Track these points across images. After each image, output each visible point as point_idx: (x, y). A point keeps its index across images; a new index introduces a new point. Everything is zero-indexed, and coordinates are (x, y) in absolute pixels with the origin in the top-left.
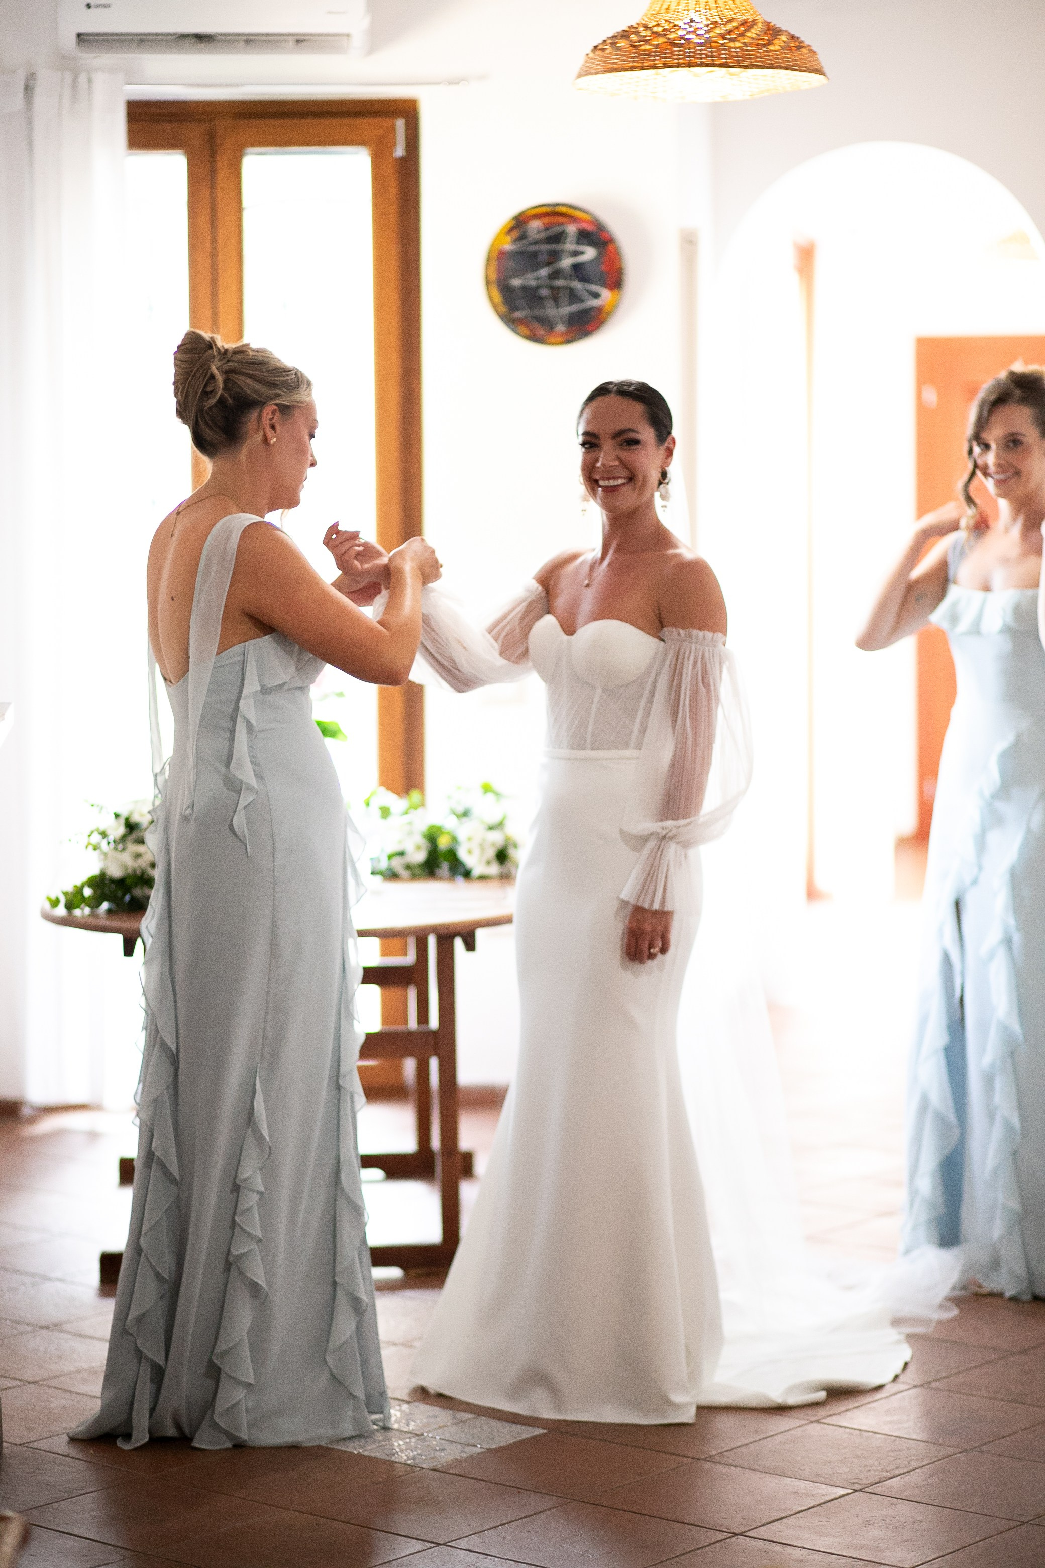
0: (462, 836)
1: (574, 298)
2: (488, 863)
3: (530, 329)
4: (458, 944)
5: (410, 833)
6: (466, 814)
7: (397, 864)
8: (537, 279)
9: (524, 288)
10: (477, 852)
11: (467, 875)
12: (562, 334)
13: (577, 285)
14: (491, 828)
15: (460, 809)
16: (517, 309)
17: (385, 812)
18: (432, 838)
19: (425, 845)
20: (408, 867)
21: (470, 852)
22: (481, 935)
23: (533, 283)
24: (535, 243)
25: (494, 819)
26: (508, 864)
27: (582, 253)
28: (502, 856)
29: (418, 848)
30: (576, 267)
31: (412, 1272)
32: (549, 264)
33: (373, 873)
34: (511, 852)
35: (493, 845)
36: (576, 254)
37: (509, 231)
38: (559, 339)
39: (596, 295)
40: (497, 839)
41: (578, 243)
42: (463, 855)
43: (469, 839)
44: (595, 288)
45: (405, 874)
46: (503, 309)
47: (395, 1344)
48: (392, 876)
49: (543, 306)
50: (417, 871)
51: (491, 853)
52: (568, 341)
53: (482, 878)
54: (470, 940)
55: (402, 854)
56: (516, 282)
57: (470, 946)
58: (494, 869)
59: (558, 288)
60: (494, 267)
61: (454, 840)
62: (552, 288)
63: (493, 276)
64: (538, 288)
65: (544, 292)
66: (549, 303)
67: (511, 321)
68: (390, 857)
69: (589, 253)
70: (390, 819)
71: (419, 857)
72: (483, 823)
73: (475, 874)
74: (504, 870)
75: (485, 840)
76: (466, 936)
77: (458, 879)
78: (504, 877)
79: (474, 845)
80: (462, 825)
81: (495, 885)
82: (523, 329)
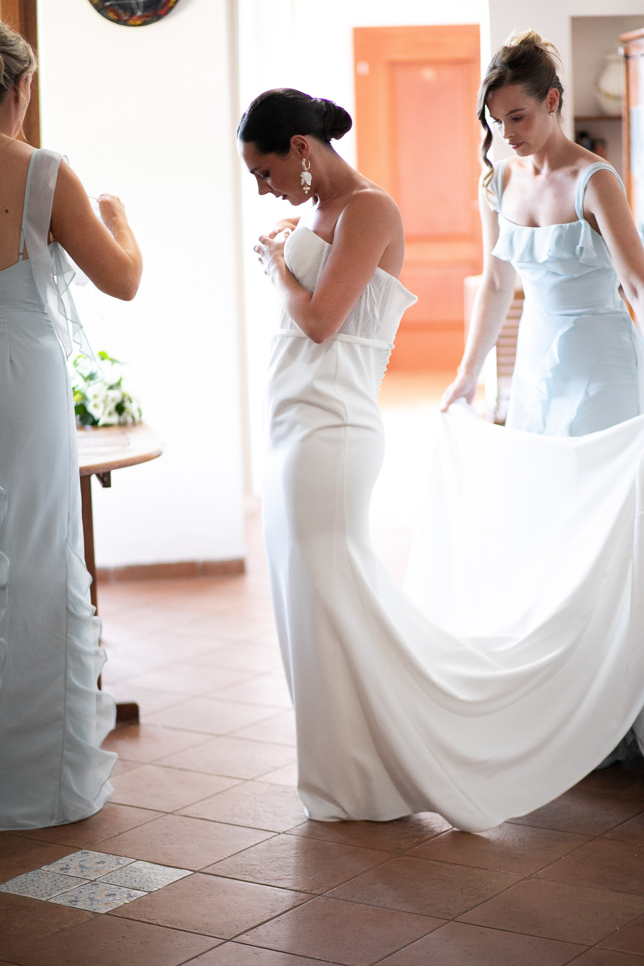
0: (89, 395)
2: (110, 414)
3: (117, 14)
4: (95, 481)
6: (91, 377)
10: (101, 406)
11: (95, 423)
12: (140, 17)
14: (111, 388)
15: (86, 374)
21: (95, 406)
22: (114, 474)
25: (114, 381)
26: (125, 414)
28: (120, 409)
34: (127, 404)
35: (113, 400)
38: (139, 23)
40: (116, 395)
42: (91, 408)
43: (95, 397)
51: (112, 406)
52: (144, 24)
53: (106, 426)
54: (105, 479)
57: (106, 481)
58: (115, 419)
61: (84, 398)
67: (101, 9)
72: (105, 384)
73: (101, 423)
74: (122, 419)
75: (107, 397)
76: (101, 475)
77: (88, 427)
78: (123, 425)
79: (99, 401)
80: (89, 386)
81: (115, 431)
82: (111, 15)
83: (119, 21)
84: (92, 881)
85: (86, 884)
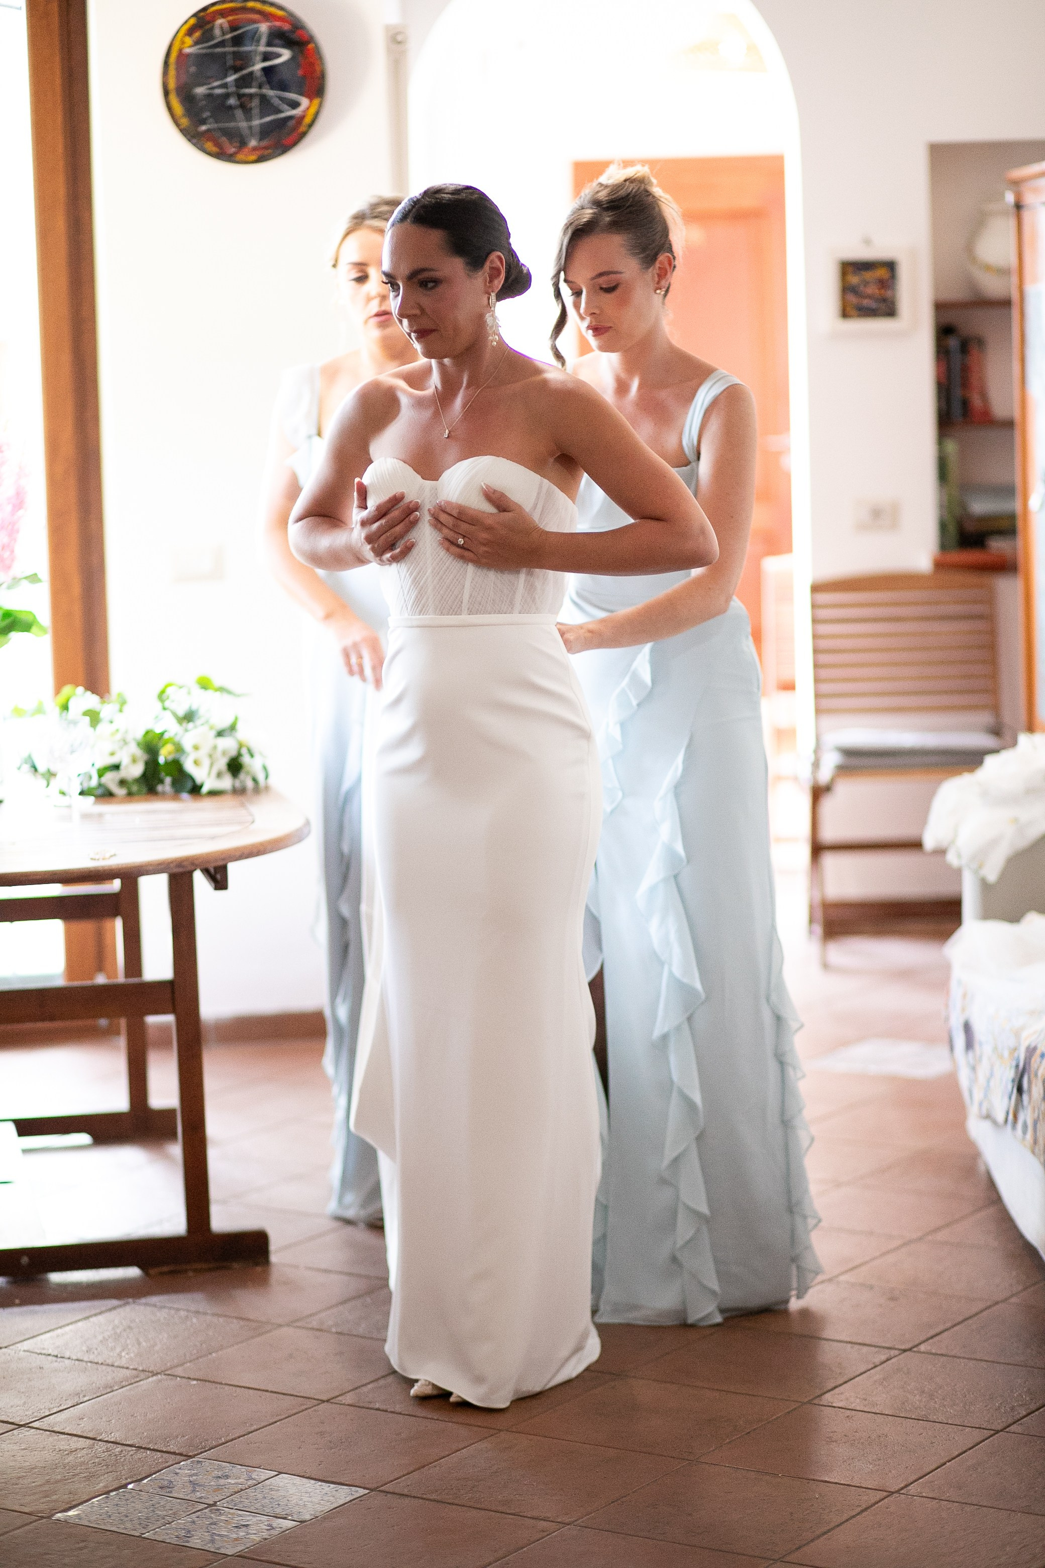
0: (187, 745)
1: (266, 105)
2: (219, 775)
3: (217, 144)
4: (200, 881)
5: (125, 742)
6: (189, 717)
7: (110, 780)
8: (225, 86)
9: (209, 96)
10: (206, 762)
11: (195, 790)
12: (255, 149)
13: (270, 93)
14: (220, 734)
15: (181, 712)
16: (203, 122)
17: (94, 718)
18: (151, 747)
19: (142, 756)
20: (122, 783)
21: (196, 763)
22: (232, 868)
23: (219, 91)
24: (222, 44)
25: (225, 723)
26: (242, 776)
27: (279, 56)
28: (235, 766)
29: (134, 761)
30: (267, 71)
31: (152, 1272)
32: (236, 69)
33: (82, 793)
34: (246, 759)
35: (224, 753)
36: (266, 57)
37: (190, 32)
38: (253, 157)
39: (295, 105)
40: (228, 745)
41: (269, 44)
42: (189, 766)
43: (196, 748)
44: (292, 96)
45: (121, 792)
46: (185, 122)
47: (155, 1374)
48: (105, 795)
49: (233, 118)
50: (135, 788)
51: (222, 763)
52: (261, 159)
53: (213, 793)
54: (218, 877)
55: (116, 767)
56: (200, 91)
57: (219, 879)
58: (227, 783)
59: (251, 96)
60: (172, 72)
61: (179, 749)
62: (240, 96)
63: (172, 85)
64: (227, 96)
65: (232, 101)
66: (239, 113)
67: (192, 135)
68: (101, 773)
69: (285, 55)
70: (100, 727)
71: (137, 770)
72: (211, 728)
73: (205, 790)
74: (238, 784)
75: (215, 748)
76: (212, 871)
77: (185, 795)
78: (239, 792)
79: (202, 754)
80: (186, 730)
81: (228, 801)
82: (209, 145)
83: (221, 155)
84: (210, 1505)
85: (202, 1510)
